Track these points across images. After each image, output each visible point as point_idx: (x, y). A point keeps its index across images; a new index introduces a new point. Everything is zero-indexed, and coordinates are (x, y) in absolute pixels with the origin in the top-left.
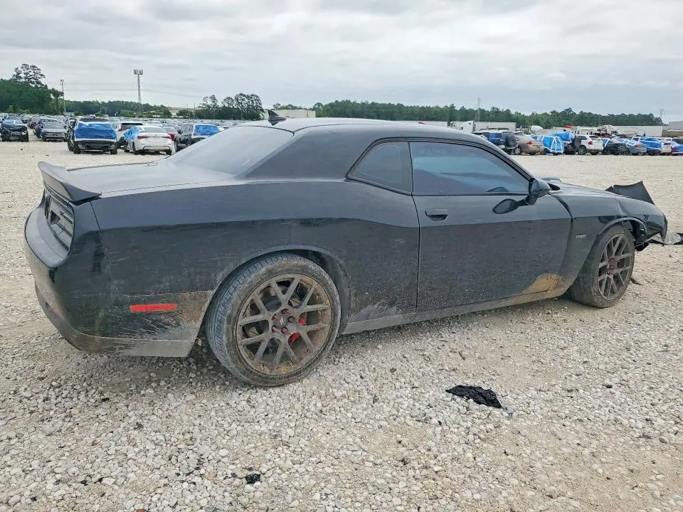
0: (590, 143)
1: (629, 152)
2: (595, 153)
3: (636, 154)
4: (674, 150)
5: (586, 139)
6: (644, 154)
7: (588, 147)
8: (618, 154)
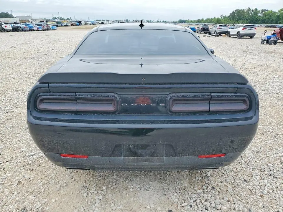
0: (6, 27)
1: (23, 30)
2: (9, 31)
3: (25, 31)
4: (38, 28)
5: (3, 25)
6: (28, 31)
7: (6, 28)
8: (18, 31)
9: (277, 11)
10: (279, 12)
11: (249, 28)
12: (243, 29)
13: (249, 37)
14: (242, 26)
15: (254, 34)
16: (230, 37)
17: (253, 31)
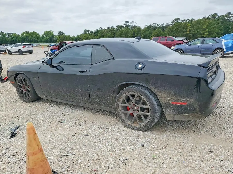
9: (20, 34)
10: (22, 35)
11: (28, 47)
12: (23, 47)
13: (29, 53)
14: (22, 45)
15: (33, 51)
16: (11, 54)
17: (31, 48)
